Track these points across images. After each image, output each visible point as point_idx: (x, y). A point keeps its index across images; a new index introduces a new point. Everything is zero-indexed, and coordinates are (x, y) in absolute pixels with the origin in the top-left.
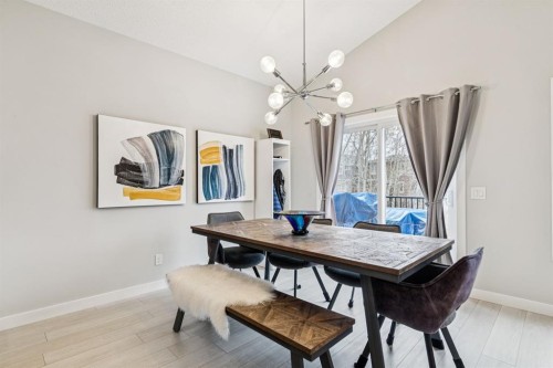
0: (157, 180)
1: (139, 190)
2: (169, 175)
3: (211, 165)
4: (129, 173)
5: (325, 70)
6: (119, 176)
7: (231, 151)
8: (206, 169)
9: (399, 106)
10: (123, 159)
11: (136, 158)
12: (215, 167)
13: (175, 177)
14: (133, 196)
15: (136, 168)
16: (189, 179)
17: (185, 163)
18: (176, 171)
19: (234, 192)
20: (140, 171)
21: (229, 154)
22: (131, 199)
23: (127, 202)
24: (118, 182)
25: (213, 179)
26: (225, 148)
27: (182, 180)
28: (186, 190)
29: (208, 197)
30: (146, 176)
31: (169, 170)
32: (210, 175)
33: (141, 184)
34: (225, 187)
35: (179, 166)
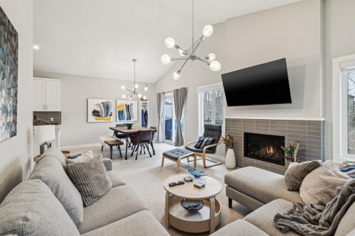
0: (104, 115)
3: (121, 110)
4: (96, 113)
6: (93, 114)
8: (119, 112)
10: (94, 109)
11: (98, 109)
12: (123, 111)
13: (109, 114)
14: (97, 119)
15: (98, 112)
16: (114, 114)
17: (112, 110)
19: (129, 118)
21: (128, 107)
23: (95, 121)
24: (93, 116)
26: (126, 104)
27: (111, 115)
28: (113, 118)
29: (120, 119)
30: (100, 114)
31: (107, 112)
32: (121, 113)
33: (99, 116)
34: (126, 117)
35: (110, 111)
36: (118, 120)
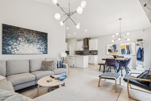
0: (113, 51)
4: (110, 51)
11: (111, 49)
12: (124, 49)
13: (116, 51)
16: (119, 51)
21: (128, 47)
23: (109, 54)
28: (118, 53)
29: (122, 54)
33: (111, 52)
34: (126, 52)
35: (117, 49)
36: (121, 54)
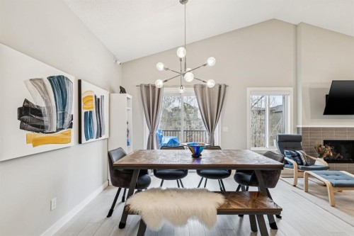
0: (55, 124)
1: (41, 135)
2: (63, 119)
3: (88, 110)
4: (31, 117)
5: (205, 65)
6: (23, 121)
7: (99, 99)
9: (195, 87)
10: (26, 101)
11: (38, 101)
13: (67, 121)
14: (36, 143)
15: (37, 112)
17: (73, 109)
18: (68, 115)
19: (100, 132)
20: (41, 116)
21: (98, 104)
22: (34, 146)
24: (22, 128)
25: (90, 122)
26: (96, 97)
27: (72, 124)
28: (74, 133)
29: (87, 139)
30: (46, 120)
31: (63, 114)
32: (88, 119)
33: (41, 128)
36: (84, 139)
